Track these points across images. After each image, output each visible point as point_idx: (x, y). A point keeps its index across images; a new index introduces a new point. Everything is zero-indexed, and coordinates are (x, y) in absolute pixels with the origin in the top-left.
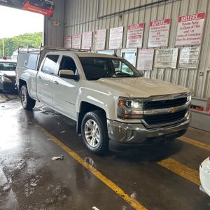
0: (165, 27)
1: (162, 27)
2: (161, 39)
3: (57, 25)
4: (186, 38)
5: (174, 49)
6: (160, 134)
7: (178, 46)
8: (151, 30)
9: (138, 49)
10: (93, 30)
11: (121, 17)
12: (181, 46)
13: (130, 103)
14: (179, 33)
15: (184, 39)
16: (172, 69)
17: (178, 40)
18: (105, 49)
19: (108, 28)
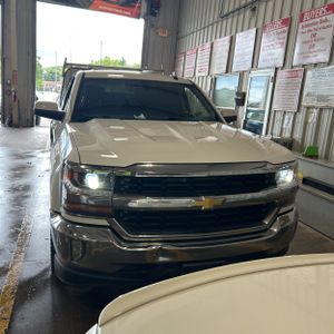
0: (326, 21)
1: (322, 22)
2: (318, 46)
6: (161, 259)
8: (300, 30)
9: (276, 69)
11: (254, 10)
13: (82, 175)
18: (227, 72)
19: (233, 33)
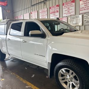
0: (72, 5)
2: (70, 11)
3: (9, 12)
4: (86, 8)
5: (79, 15)
7: (81, 14)
10: (29, 12)
11: (45, 3)
12: (83, 13)
14: (81, 7)
15: (85, 9)
16: (80, 26)
17: (81, 10)
19: (38, 10)
